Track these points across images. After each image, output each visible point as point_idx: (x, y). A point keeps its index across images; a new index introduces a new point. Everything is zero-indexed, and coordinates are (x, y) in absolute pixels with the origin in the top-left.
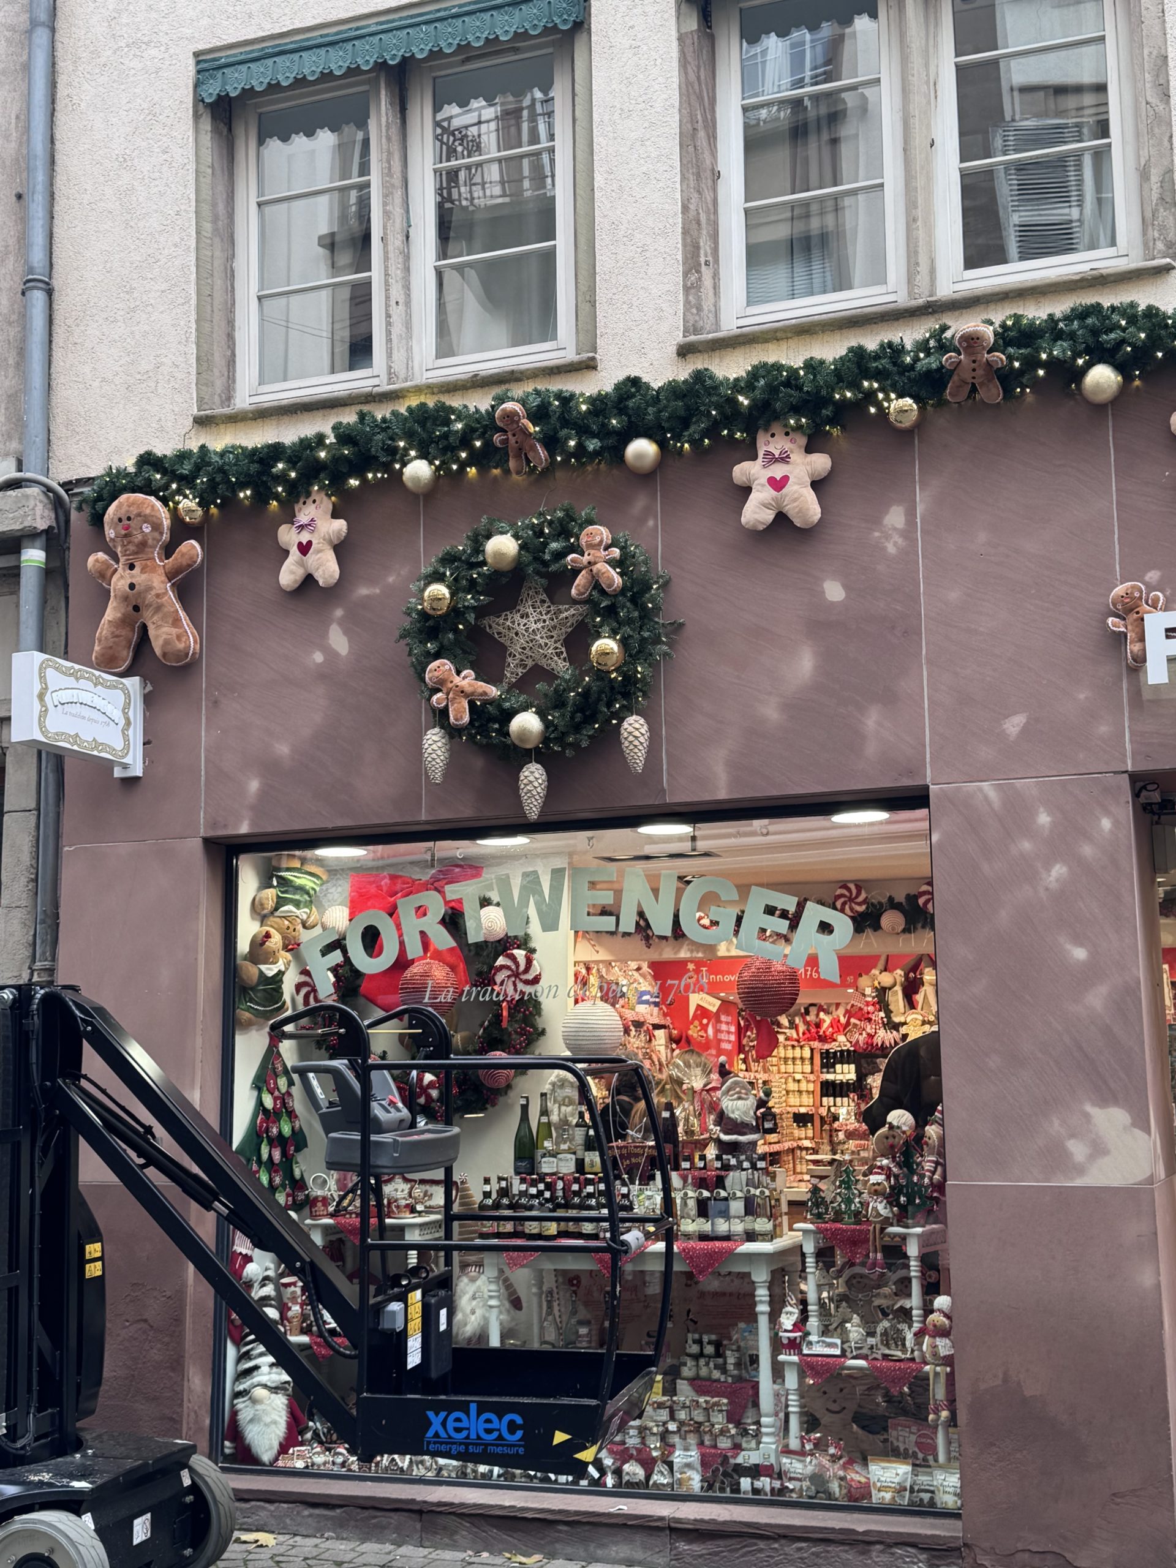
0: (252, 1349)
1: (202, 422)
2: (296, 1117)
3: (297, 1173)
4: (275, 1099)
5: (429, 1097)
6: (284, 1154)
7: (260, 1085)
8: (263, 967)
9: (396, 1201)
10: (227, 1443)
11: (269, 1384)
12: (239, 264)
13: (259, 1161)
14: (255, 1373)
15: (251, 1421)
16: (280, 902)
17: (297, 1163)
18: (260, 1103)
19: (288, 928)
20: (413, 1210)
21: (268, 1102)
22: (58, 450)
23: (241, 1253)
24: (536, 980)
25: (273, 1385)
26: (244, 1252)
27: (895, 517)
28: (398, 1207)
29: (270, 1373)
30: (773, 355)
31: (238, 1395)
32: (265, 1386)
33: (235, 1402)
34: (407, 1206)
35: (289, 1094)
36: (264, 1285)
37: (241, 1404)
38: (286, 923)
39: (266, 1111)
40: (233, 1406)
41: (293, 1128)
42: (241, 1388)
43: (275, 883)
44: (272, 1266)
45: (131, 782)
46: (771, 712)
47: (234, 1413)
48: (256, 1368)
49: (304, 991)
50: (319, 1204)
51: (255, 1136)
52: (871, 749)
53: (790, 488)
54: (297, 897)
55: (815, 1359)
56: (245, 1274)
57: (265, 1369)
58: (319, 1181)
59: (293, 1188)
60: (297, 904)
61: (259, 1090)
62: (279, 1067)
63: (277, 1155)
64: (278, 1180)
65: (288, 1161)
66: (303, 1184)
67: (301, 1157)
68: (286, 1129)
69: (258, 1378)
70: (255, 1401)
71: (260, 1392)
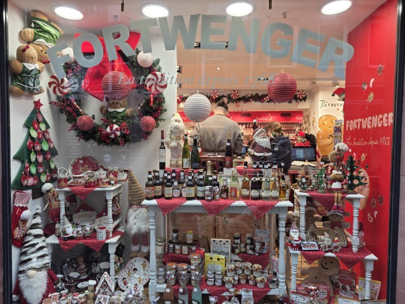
0: (27, 250)
2: (51, 142)
3: (52, 166)
4: (39, 134)
5: (116, 136)
6: (45, 158)
7: (29, 126)
8: (25, 64)
9: (101, 180)
10: (14, 296)
11: (36, 267)
13: (30, 162)
14: (29, 263)
15: (27, 287)
16: (36, 36)
17: (52, 162)
18: (29, 135)
19: (42, 51)
20: (109, 183)
21: (34, 134)
23: (19, 207)
24: (165, 86)
25: (39, 267)
26: (21, 205)
28: (103, 183)
29: (37, 262)
31: (20, 272)
32: (35, 269)
33: (19, 276)
34: (107, 182)
35: (47, 132)
36: (35, 218)
37: (22, 277)
38: (41, 48)
39: (32, 138)
40: (18, 278)
41: (49, 147)
42: (21, 269)
43: (33, 25)
44: (40, 208)
47: (18, 282)
48: (30, 259)
49: (53, 86)
50: (63, 182)
51: (26, 150)
54: (46, 36)
55: (309, 252)
56: (22, 216)
57: (34, 260)
58: (63, 171)
59: (50, 173)
60: (47, 40)
61: (29, 128)
62: (40, 119)
63: (40, 159)
64: (41, 170)
65: (47, 162)
66: (55, 171)
67: (54, 159)
68: (45, 147)
69: (30, 265)
70: (29, 277)
71: (31, 272)
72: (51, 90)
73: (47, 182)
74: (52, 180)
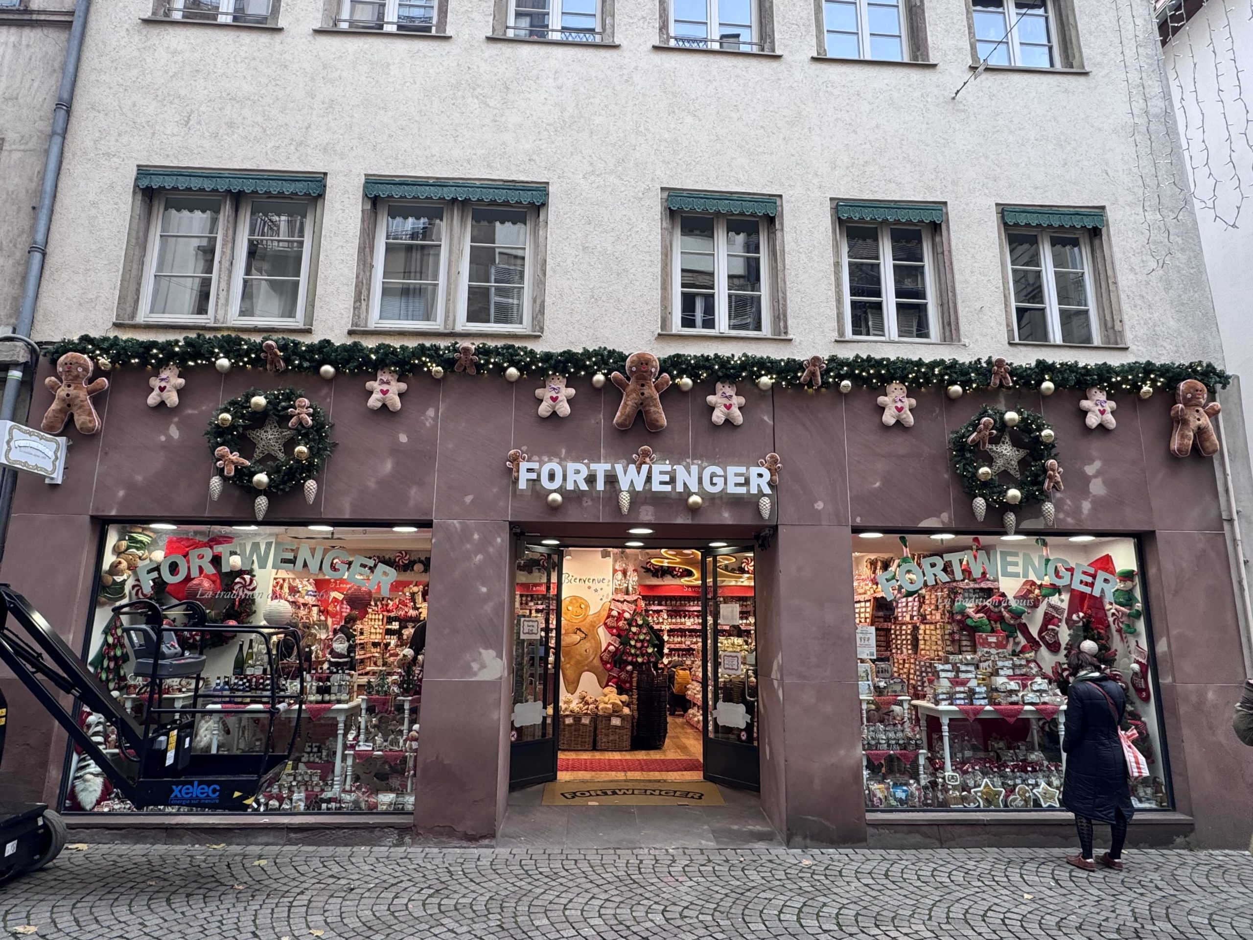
0: (85, 757)
1: (117, 325)
2: (123, 649)
3: (122, 673)
4: (114, 639)
6: (116, 664)
7: (107, 632)
8: (115, 577)
9: (171, 687)
10: (67, 802)
11: (93, 773)
12: (147, 260)
13: (102, 668)
14: (86, 768)
15: (83, 790)
16: (129, 547)
17: (122, 668)
18: (106, 640)
19: (131, 559)
20: (180, 690)
21: (110, 640)
22: (38, 326)
23: (85, 713)
24: (254, 589)
25: (95, 773)
26: (88, 711)
27: (431, 412)
28: (171, 690)
29: (94, 768)
30: (388, 341)
32: (91, 774)
33: (75, 782)
34: (177, 689)
35: (122, 636)
36: (96, 726)
37: (77, 782)
38: (131, 557)
39: (108, 645)
40: (73, 784)
42: (79, 775)
43: (127, 538)
44: (102, 718)
45: (55, 486)
46: (372, 484)
47: (73, 787)
48: (87, 765)
49: (136, 589)
50: (132, 688)
51: (101, 656)
52: (412, 503)
53: (389, 395)
54: (138, 545)
55: (361, 752)
56: (87, 721)
57: (91, 766)
58: (133, 677)
59: (119, 680)
60: (138, 549)
61: (106, 634)
62: (118, 624)
63: (112, 665)
64: (111, 677)
65: (118, 668)
66: (124, 678)
67: (124, 666)
68: (119, 653)
69: (88, 770)
70: (85, 781)
71: (89, 777)
72: (134, 592)
73: (115, 689)
74: (119, 689)
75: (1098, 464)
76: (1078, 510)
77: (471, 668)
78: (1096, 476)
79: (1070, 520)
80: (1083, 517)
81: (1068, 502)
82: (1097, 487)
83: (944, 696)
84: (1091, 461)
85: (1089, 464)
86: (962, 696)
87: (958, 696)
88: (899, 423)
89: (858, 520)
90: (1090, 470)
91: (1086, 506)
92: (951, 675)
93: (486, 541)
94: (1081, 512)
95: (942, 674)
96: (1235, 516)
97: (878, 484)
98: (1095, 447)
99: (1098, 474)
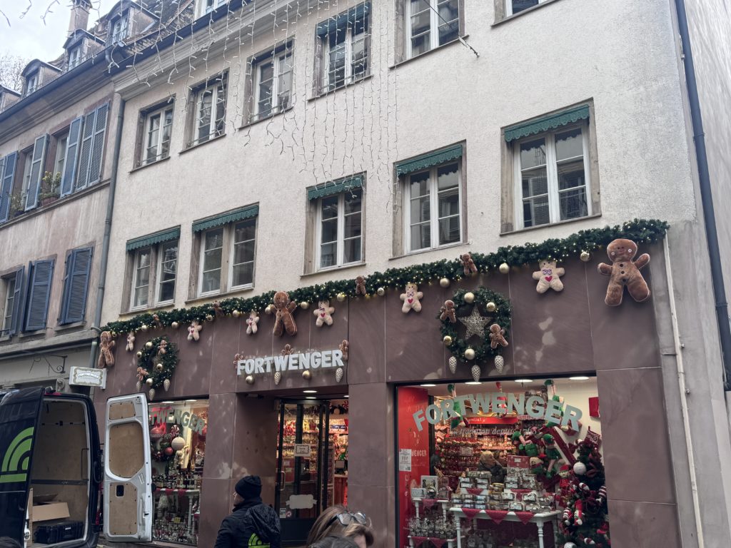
1: (121, 316)
22: (102, 321)
27: (210, 339)
30: (194, 305)
45: (104, 390)
46: (190, 379)
52: (203, 387)
53: (194, 333)
75: (550, 320)
76: (531, 359)
77: (219, 473)
78: (547, 330)
79: (526, 367)
80: (536, 363)
81: (525, 353)
82: (548, 339)
83: (458, 501)
84: (544, 318)
85: (543, 321)
86: (469, 501)
87: (467, 501)
88: (412, 310)
89: (390, 378)
90: (543, 326)
91: (539, 355)
92: (468, 486)
93: (227, 404)
94: (535, 360)
95: (463, 485)
96: (679, 352)
97: (401, 353)
98: (548, 306)
99: (550, 328)
